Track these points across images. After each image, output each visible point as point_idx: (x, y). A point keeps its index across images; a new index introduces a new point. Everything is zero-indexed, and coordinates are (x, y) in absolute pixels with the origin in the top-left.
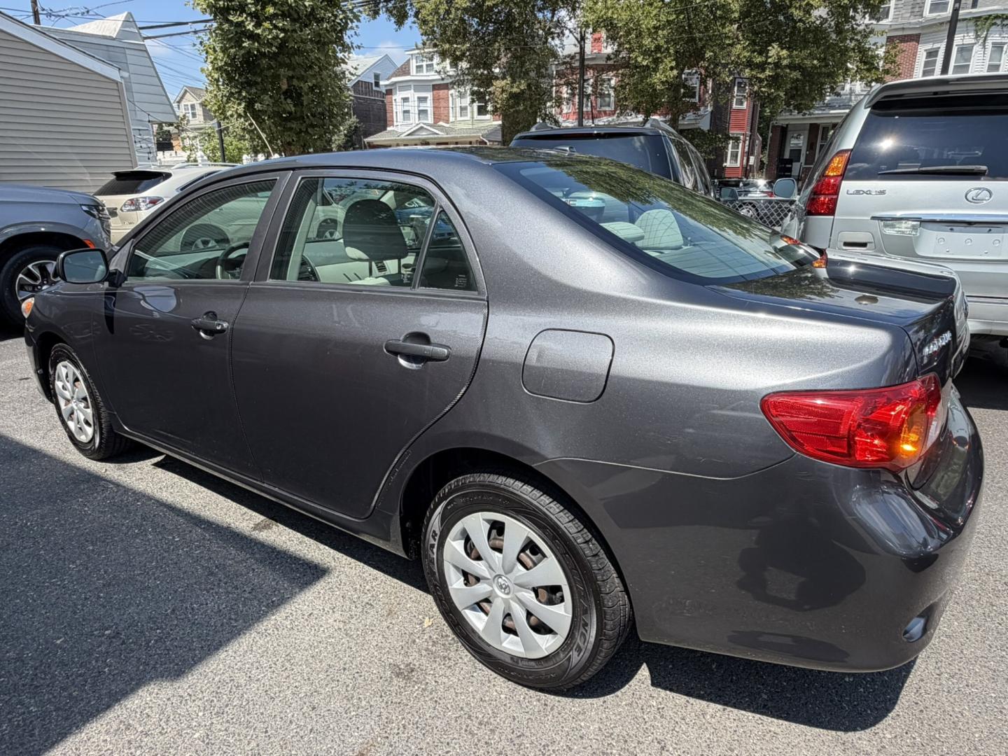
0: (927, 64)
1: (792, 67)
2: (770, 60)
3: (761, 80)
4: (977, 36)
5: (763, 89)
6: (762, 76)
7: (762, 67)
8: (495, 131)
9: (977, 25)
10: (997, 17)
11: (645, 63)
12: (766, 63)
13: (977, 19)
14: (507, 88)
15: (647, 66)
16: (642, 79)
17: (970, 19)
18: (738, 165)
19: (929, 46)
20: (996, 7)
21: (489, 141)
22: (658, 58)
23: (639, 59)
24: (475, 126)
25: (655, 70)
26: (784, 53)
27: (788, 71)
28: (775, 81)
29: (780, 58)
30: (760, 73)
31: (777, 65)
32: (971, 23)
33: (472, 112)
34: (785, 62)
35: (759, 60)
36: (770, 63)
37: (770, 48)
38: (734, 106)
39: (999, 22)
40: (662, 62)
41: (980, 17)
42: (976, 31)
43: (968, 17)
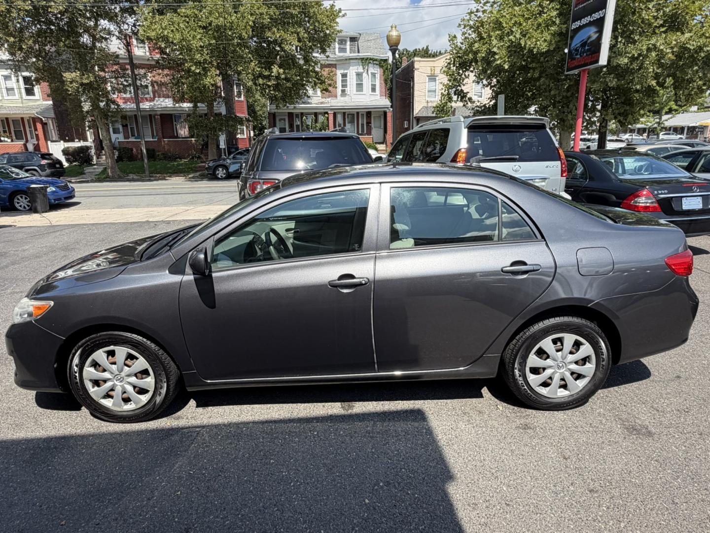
0: (342, 81)
1: (287, 79)
2: (273, 74)
3: (269, 86)
4: (364, 68)
5: (272, 92)
6: (269, 83)
7: (268, 78)
8: (47, 109)
9: (363, 63)
10: (371, 59)
11: (198, 71)
12: (270, 75)
13: (362, 59)
14: (78, 79)
15: (200, 73)
16: (196, 80)
17: (359, 59)
18: (245, 136)
19: (342, 71)
20: (369, 54)
21: (44, 117)
22: (206, 68)
23: (193, 68)
24: (24, 105)
25: (205, 75)
26: (281, 71)
27: (284, 82)
28: (277, 87)
29: (279, 74)
30: (269, 81)
31: (278, 78)
32: (360, 61)
33: (20, 93)
34: (283, 76)
35: (267, 73)
36: (273, 76)
37: (272, 67)
38: (236, 99)
39: (371, 62)
40: (209, 70)
41: (363, 58)
42: (363, 66)
43: (358, 57)
